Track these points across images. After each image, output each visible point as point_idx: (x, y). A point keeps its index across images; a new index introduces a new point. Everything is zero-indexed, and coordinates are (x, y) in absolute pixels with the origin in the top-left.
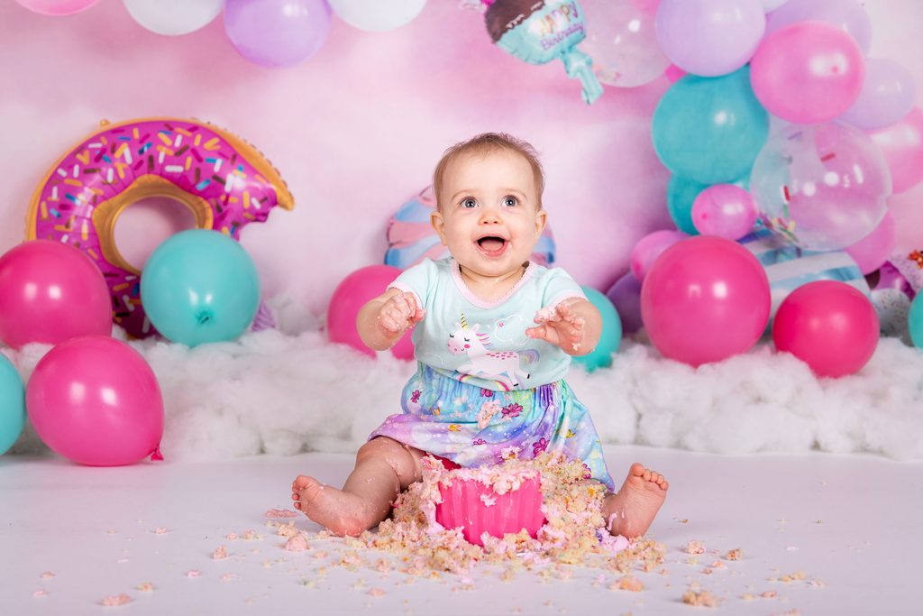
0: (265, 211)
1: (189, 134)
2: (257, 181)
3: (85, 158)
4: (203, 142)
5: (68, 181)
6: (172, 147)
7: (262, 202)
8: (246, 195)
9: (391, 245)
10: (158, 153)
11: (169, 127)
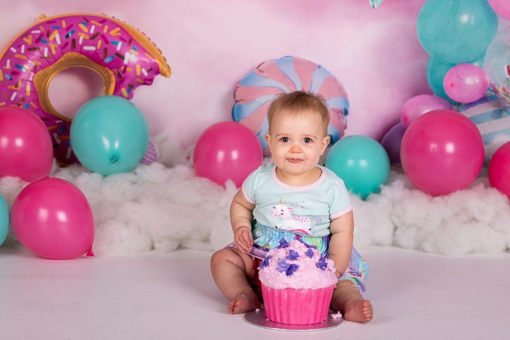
0: (151, 78)
1: (100, 25)
2: (146, 57)
3: (29, 41)
4: (109, 30)
5: (17, 56)
6: (88, 33)
7: (148, 71)
8: (138, 67)
9: (237, 102)
10: (79, 37)
11: (86, 20)
